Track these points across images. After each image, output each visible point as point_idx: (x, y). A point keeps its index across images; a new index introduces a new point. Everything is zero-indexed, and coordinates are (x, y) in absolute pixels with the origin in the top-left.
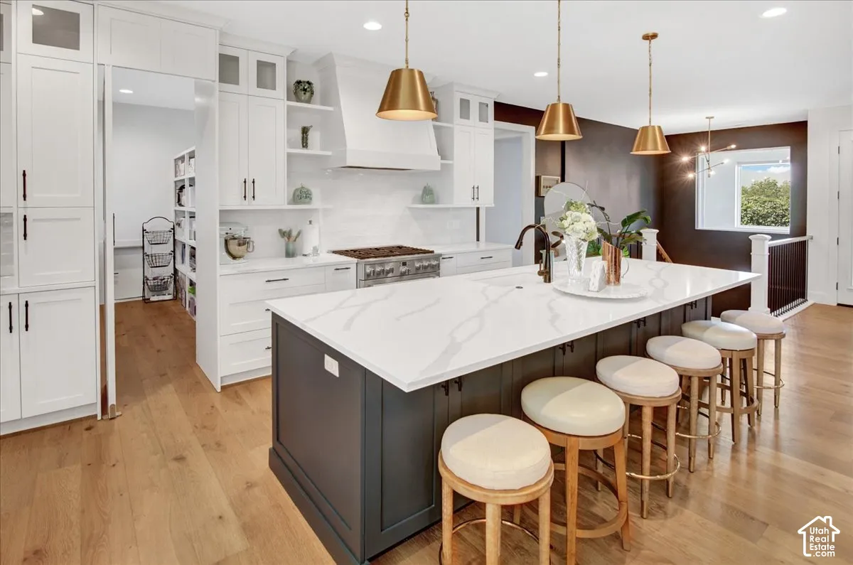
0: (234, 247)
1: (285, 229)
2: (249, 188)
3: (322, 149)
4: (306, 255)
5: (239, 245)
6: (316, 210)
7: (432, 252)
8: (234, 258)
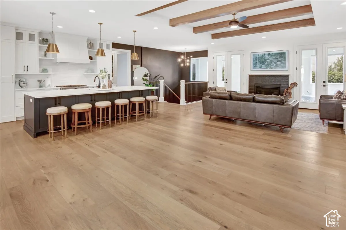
0: (22, 84)
1: (40, 79)
2: (26, 68)
3: (52, 58)
4: (46, 87)
5: (23, 84)
6: (50, 74)
7: (87, 86)
8: (22, 87)
